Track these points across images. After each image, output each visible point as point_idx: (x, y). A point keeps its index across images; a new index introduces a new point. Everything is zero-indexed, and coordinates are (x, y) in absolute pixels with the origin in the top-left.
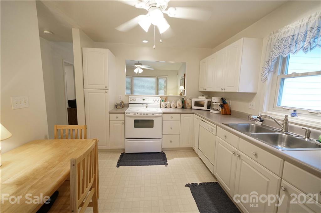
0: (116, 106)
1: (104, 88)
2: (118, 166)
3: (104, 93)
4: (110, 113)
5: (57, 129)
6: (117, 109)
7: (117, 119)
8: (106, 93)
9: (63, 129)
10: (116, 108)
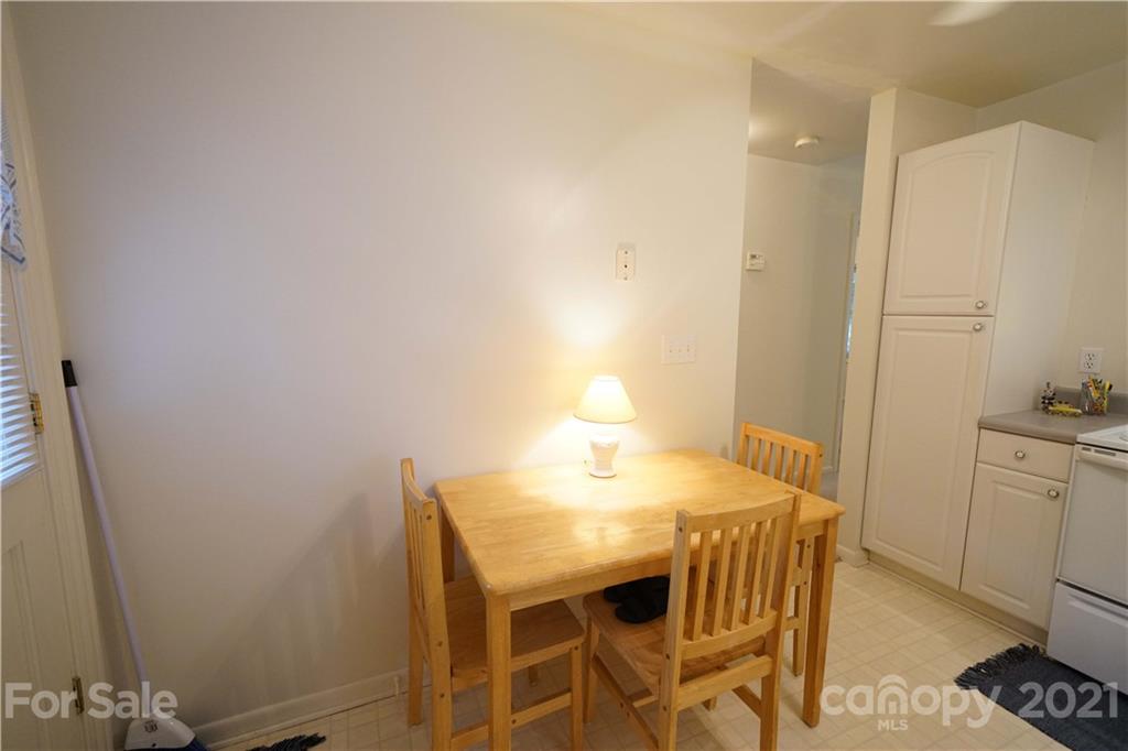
0: (1048, 402)
1: (973, 310)
2: (965, 681)
3: (971, 332)
4: (983, 426)
5: (747, 437)
6: (1046, 416)
7: (1023, 465)
8: (977, 330)
9: (760, 440)
10: (1045, 409)
